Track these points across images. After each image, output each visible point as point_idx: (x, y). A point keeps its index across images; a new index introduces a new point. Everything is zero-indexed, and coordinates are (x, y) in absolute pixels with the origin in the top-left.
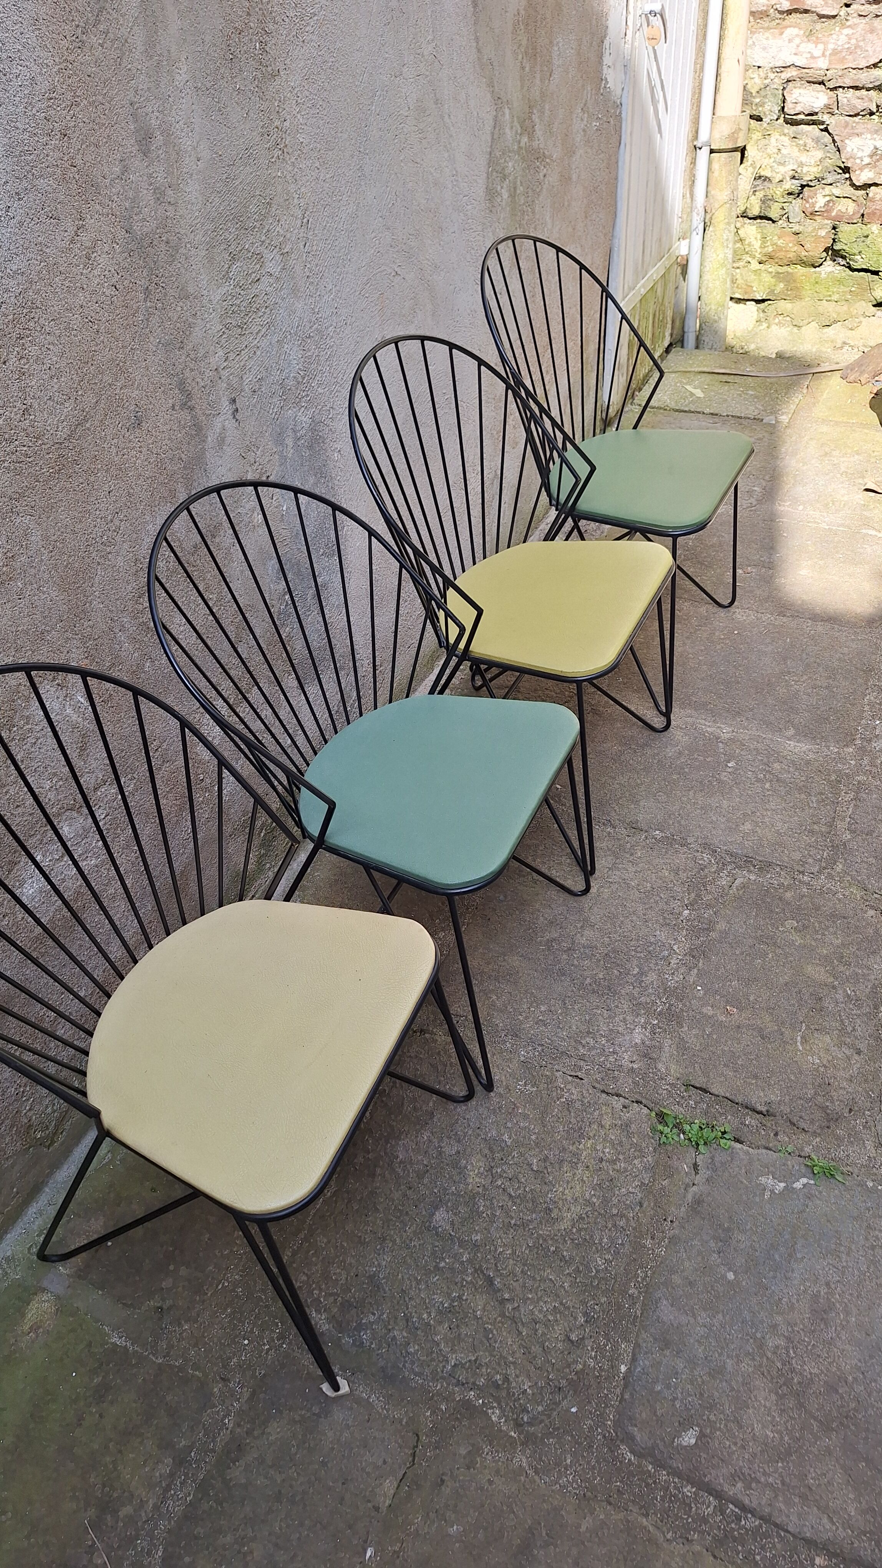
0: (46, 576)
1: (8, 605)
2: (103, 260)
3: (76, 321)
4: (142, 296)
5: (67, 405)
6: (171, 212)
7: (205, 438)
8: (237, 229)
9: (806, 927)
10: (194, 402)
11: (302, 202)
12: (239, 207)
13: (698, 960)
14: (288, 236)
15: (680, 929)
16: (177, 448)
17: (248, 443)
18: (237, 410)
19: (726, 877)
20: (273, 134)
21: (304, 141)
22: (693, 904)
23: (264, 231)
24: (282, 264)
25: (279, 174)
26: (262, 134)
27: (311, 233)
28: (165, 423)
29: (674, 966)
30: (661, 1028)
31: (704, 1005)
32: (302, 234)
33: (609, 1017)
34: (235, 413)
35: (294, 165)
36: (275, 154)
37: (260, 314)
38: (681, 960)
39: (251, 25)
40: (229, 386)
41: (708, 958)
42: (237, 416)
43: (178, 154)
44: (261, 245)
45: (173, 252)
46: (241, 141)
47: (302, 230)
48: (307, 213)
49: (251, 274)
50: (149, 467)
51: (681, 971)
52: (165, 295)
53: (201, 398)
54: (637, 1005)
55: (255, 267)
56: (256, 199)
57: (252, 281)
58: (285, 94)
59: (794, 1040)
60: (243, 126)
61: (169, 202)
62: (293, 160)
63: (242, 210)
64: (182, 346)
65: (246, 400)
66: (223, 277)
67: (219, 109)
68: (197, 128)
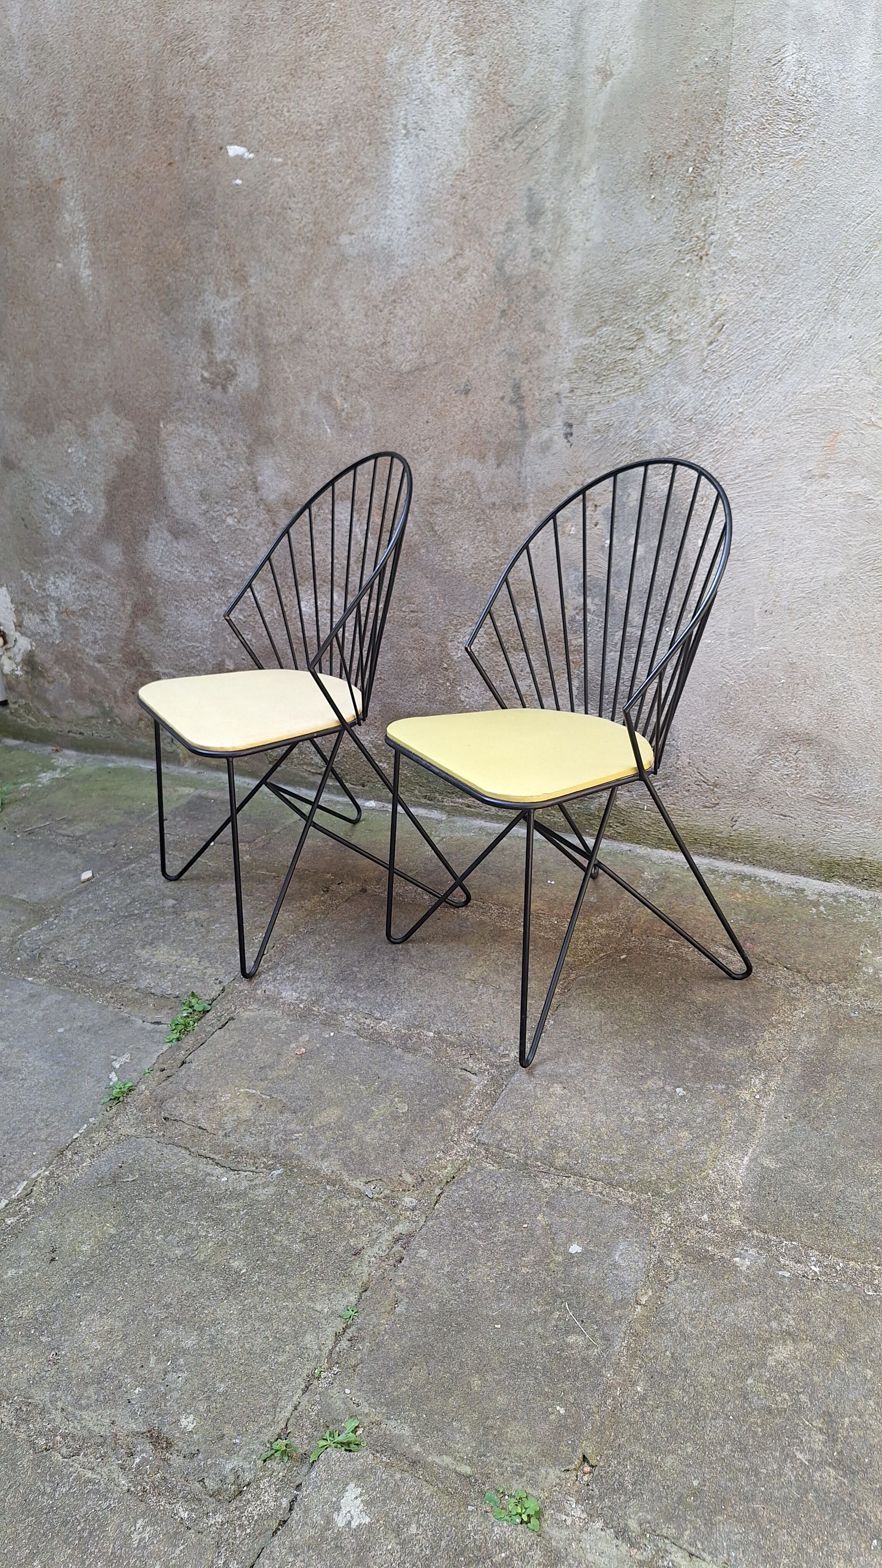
0: (368, 442)
1: (341, 443)
2: (471, 280)
3: (436, 308)
4: (497, 314)
5: (413, 353)
6: (544, 268)
7: (528, 436)
8: (615, 301)
9: (395, 1117)
10: (524, 405)
11: (718, 307)
12: (623, 287)
13: (366, 1038)
14: (686, 327)
15: (409, 1028)
16: (496, 428)
17: (578, 466)
18: (571, 434)
19: (480, 1068)
20: (690, 241)
21: (738, 257)
22: (442, 1039)
23: (652, 314)
24: (669, 348)
25: (688, 275)
26: (674, 239)
27: (724, 336)
28: (491, 405)
29: (362, 1021)
30: (292, 1007)
31: (311, 1035)
32: (708, 333)
33: (312, 979)
34: (569, 435)
35: (714, 273)
36: (688, 257)
37: (626, 375)
38: (368, 1026)
39: (687, 153)
40: (568, 412)
41: (369, 1044)
42: (571, 439)
43: (566, 232)
44: (644, 323)
45: (538, 295)
46: (644, 238)
47: (710, 330)
48: (723, 318)
49: (623, 341)
50: (466, 426)
51: (357, 1026)
52: (521, 321)
53: (533, 406)
54: (322, 995)
55: (631, 338)
56: (648, 286)
57: (624, 347)
58: (719, 213)
59: (254, 1087)
60: (650, 228)
61: (545, 262)
62: (714, 268)
63: (627, 289)
64: (526, 361)
65: (585, 432)
66: (589, 332)
67: (624, 210)
68: (593, 218)
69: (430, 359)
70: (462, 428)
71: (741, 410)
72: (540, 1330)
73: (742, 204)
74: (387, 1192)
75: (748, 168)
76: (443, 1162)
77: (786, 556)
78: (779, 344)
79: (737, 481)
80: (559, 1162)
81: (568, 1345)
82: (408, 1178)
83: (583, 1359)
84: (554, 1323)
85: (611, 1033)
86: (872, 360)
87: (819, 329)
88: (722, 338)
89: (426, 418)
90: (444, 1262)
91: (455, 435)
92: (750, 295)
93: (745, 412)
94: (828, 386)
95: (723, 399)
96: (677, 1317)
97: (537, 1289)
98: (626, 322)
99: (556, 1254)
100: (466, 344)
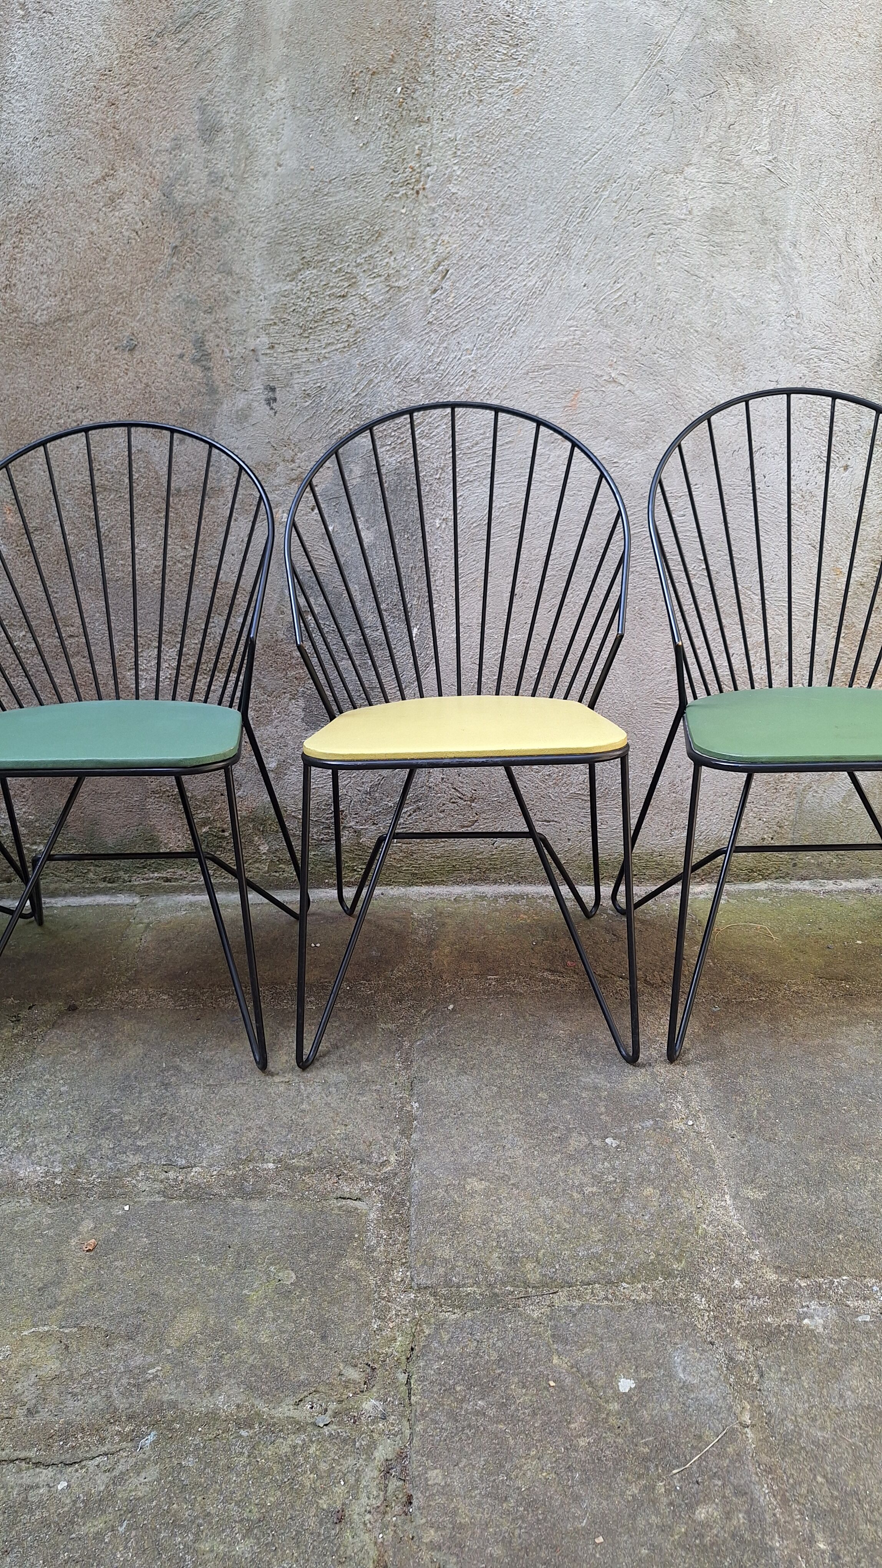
3: (81, 242)
4: (167, 251)
5: (52, 299)
6: (227, 197)
7: (218, 403)
8: (319, 240)
9: (286, 1294)
10: (212, 365)
11: (440, 249)
12: (328, 222)
13: (181, 1198)
14: (405, 272)
15: (235, 1167)
16: (176, 393)
17: (286, 438)
18: (275, 400)
19: (362, 1189)
20: (404, 172)
21: (459, 193)
22: (288, 1167)
23: (364, 255)
24: (388, 296)
25: (403, 211)
26: (384, 168)
27: (449, 283)
28: (166, 364)
29: (163, 1176)
30: (44, 1189)
31: (95, 1219)
32: (431, 279)
33: (56, 1141)
34: (271, 401)
35: (433, 210)
36: (402, 191)
37: (337, 328)
38: (175, 1180)
39: (394, 71)
40: (268, 373)
41: (189, 1206)
42: (274, 405)
43: (252, 153)
44: (356, 267)
45: (220, 230)
46: (348, 165)
47: (433, 276)
48: (446, 262)
49: (332, 287)
50: (133, 391)
51: (157, 1186)
52: (200, 261)
53: (223, 366)
54: (82, 1157)
55: (341, 284)
56: (358, 223)
57: (333, 294)
58: (435, 142)
59: (44, 1322)
60: (355, 154)
61: (227, 188)
62: (434, 205)
63: (332, 225)
64: (209, 311)
65: (292, 396)
66: (288, 275)
67: (322, 131)
68: (285, 139)
69: (78, 306)
70: (128, 395)
71: (474, 368)
72: (654, 1519)
73: (460, 133)
74: (333, 1406)
75: (464, 93)
76: (387, 1333)
77: (533, 532)
78: (510, 292)
79: (474, 449)
80: (534, 1277)
81: (702, 1524)
82: (353, 1374)
83: (733, 1536)
84: (665, 1500)
85: (493, 1097)
86: (608, 310)
87: (552, 276)
88: (446, 285)
89: (75, 382)
90: (471, 1477)
91: (119, 403)
92: (475, 237)
93: (479, 370)
94: (565, 339)
95: (453, 356)
96: (796, 1423)
97: (616, 1462)
98: (333, 264)
99: (607, 1402)
100: (126, 287)
